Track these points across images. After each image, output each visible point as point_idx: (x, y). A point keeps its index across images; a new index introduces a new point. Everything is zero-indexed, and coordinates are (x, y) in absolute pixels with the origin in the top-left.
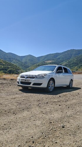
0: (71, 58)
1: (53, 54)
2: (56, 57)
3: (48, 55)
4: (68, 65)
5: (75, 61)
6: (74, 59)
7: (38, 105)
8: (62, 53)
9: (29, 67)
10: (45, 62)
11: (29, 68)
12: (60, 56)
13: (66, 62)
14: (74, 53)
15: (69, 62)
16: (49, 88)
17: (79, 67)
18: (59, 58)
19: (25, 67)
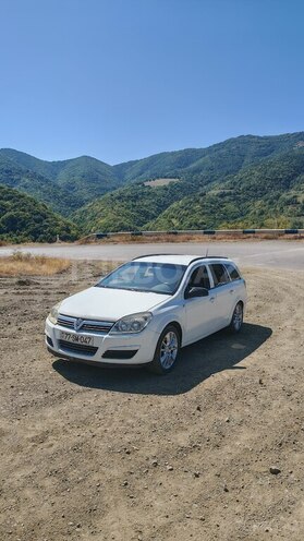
0: (240, 168)
1: (173, 153)
2: (186, 165)
3: (153, 159)
4: (230, 194)
5: (254, 181)
6: (251, 174)
7: (126, 484)
8: (209, 150)
9: (82, 204)
10: (146, 184)
11: (82, 209)
12: (201, 160)
13: (222, 186)
14: (252, 149)
15: (235, 184)
16: (162, 360)
17: (270, 203)
18: (197, 171)
19: (68, 203)
